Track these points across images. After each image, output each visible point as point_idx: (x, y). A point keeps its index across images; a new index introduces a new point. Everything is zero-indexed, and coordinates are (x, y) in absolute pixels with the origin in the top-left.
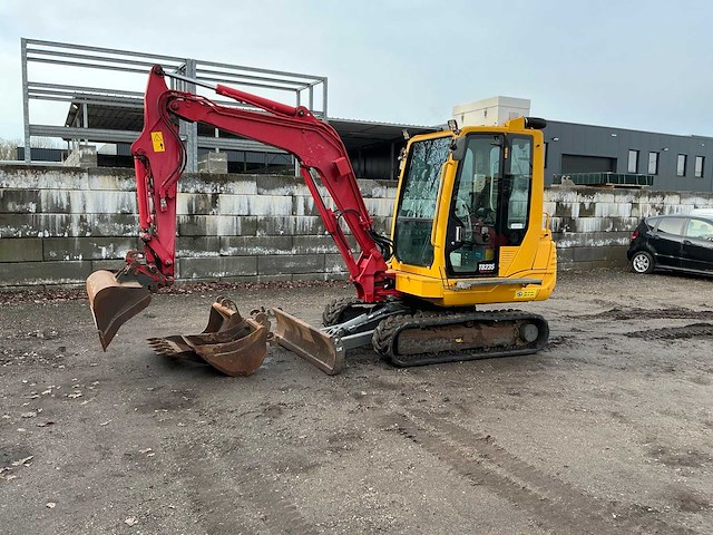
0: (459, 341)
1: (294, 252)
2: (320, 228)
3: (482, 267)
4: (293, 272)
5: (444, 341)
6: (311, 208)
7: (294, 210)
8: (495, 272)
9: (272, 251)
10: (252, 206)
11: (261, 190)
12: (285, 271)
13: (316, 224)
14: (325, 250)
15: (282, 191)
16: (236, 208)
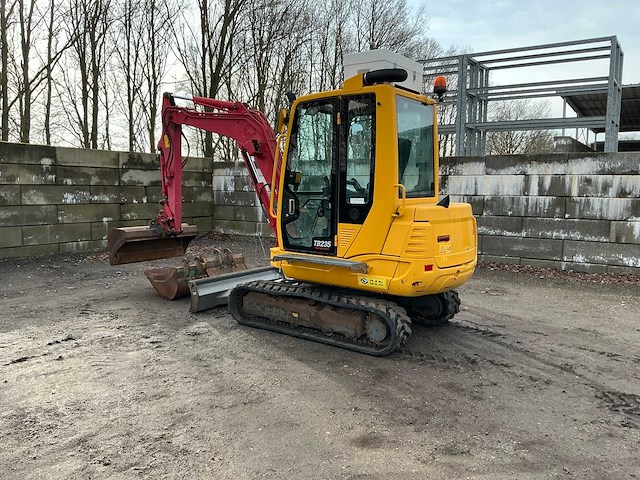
0: (296, 315)
1: (524, 234)
2: (558, 210)
3: (318, 243)
4: (522, 255)
5: (282, 312)
6: (547, 188)
7: (526, 189)
8: (332, 251)
9: (498, 231)
10: (479, 186)
11: (490, 170)
12: (512, 253)
13: (553, 205)
14: (563, 236)
15: (513, 169)
16: (463, 188)
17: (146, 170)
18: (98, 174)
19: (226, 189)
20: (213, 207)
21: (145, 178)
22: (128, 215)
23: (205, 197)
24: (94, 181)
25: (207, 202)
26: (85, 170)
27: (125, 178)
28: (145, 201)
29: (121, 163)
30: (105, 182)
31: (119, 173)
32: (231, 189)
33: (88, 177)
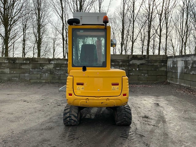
17: (138, 60)
18: (122, 61)
19: (170, 66)
20: (166, 72)
21: (138, 62)
22: (131, 74)
23: (163, 69)
24: (121, 63)
25: (164, 71)
26: (118, 60)
27: (131, 62)
28: (137, 69)
29: (130, 58)
30: (124, 64)
31: (129, 61)
32: (172, 66)
33: (119, 62)
